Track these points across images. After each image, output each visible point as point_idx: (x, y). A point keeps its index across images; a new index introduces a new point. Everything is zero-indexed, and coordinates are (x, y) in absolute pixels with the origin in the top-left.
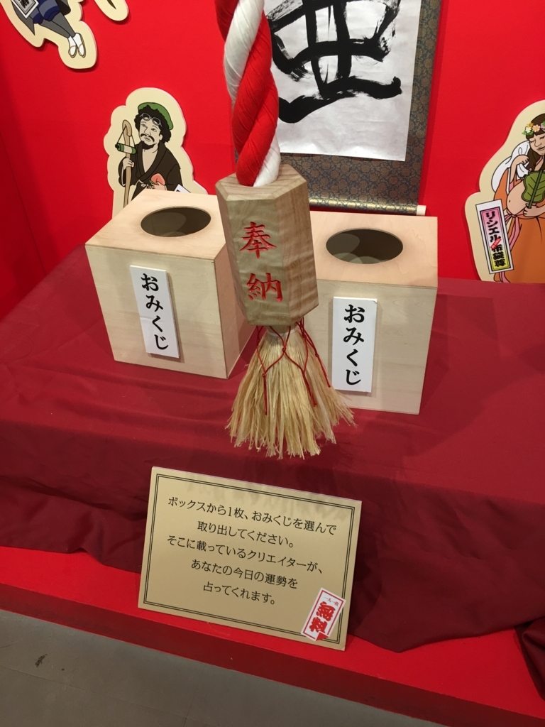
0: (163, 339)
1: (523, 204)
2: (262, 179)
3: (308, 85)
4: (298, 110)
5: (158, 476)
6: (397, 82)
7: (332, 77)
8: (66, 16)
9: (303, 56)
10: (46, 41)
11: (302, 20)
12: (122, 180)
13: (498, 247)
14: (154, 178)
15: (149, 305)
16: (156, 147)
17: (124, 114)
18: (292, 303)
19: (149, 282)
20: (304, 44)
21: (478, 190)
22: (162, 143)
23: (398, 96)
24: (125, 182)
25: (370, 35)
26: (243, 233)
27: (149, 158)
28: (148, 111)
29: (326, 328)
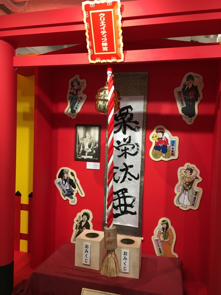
0: (87, 260)
1: (163, 239)
2: (110, 227)
3: (119, 211)
4: (117, 216)
5: (84, 290)
6: (136, 212)
7: (123, 210)
8: (73, 195)
9: (118, 206)
10: (67, 199)
11: (118, 200)
12: (76, 228)
13: (160, 249)
14: (83, 228)
15: (85, 252)
16: (85, 221)
17: (80, 214)
18: (114, 246)
19: (87, 246)
20: (118, 204)
21: (154, 235)
22: (87, 221)
23: (136, 215)
24: (77, 229)
25: (130, 204)
26: (107, 234)
27: (83, 224)
28: (86, 214)
29: (120, 257)
